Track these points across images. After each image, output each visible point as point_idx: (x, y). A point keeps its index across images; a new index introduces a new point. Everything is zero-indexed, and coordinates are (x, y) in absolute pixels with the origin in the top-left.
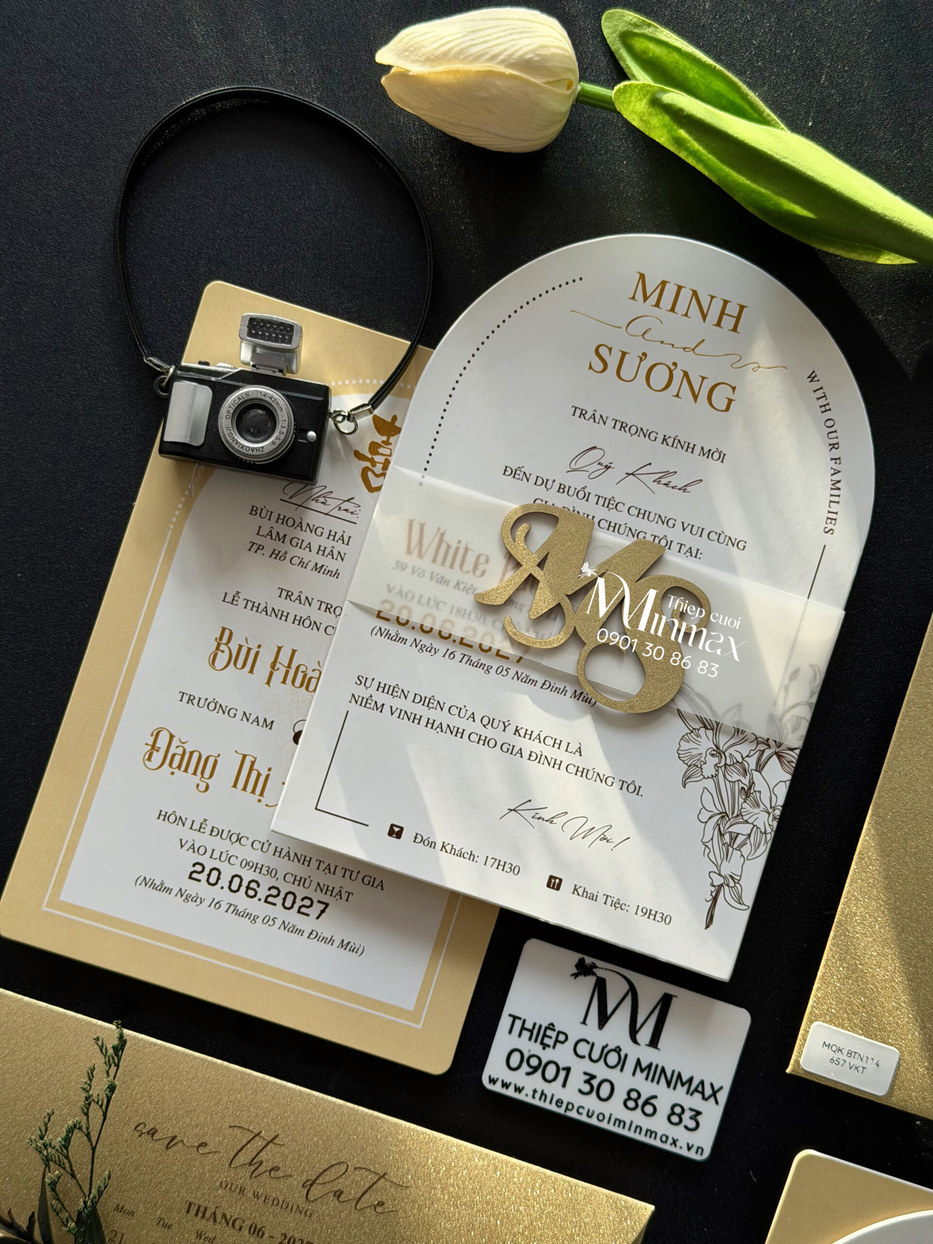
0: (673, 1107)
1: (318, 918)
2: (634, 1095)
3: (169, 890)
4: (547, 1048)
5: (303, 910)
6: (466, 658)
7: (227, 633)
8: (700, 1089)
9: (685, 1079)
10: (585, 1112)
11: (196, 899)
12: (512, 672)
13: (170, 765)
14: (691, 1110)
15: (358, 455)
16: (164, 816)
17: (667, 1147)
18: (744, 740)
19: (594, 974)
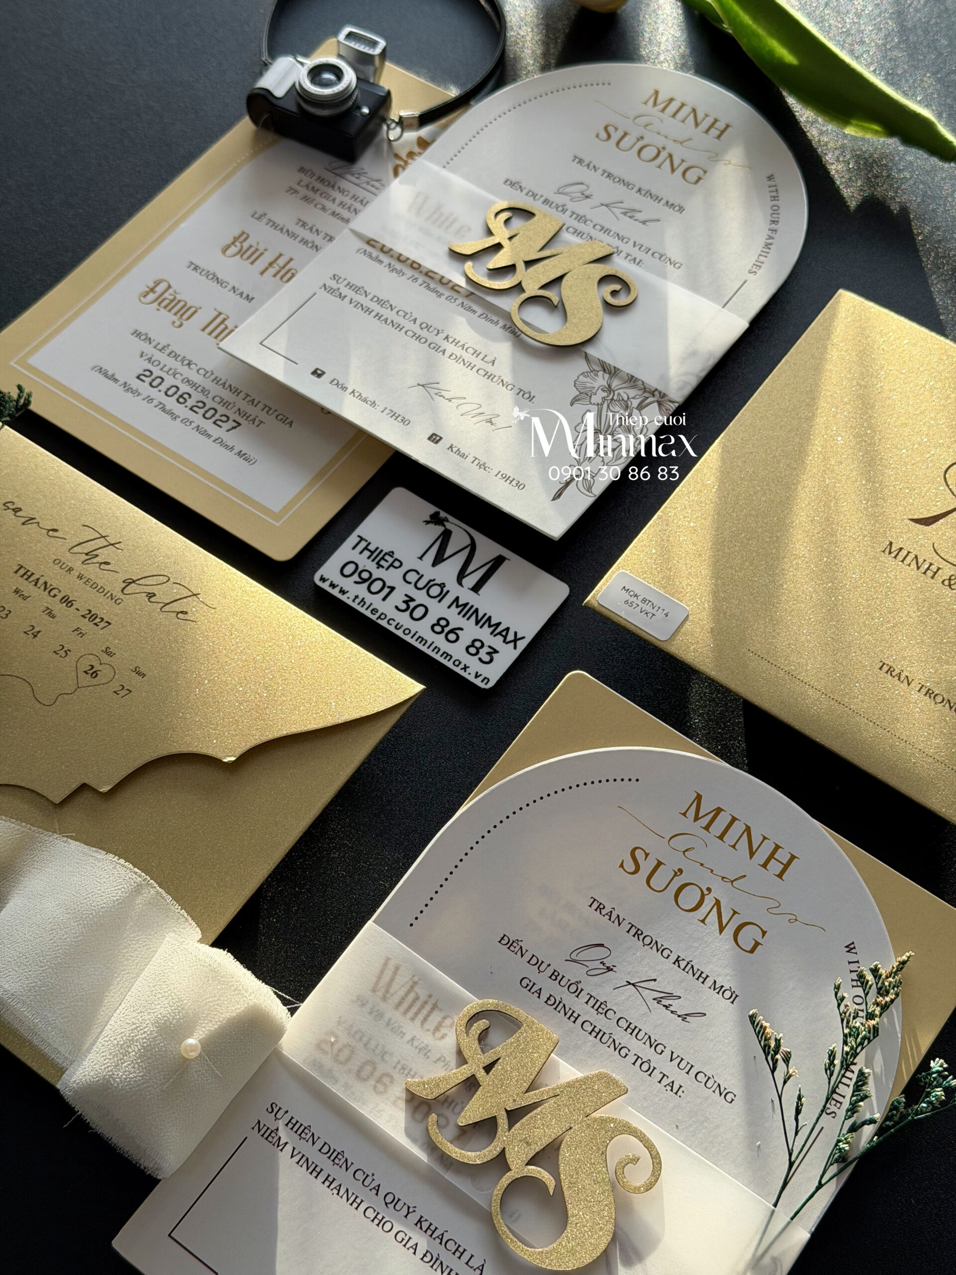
0: (475, 641)
1: (228, 431)
2: (443, 623)
3: (116, 380)
4: (381, 568)
5: (219, 423)
6: (426, 284)
7: (245, 236)
8: (504, 633)
9: (493, 622)
10: (394, 624)
11: (135, 392)
12: (459, 301)
13: (159, 304)
14: (490, 647)
15: (397, 156)
16: (137, 334)
17: (457, 670)
18: (634, 387)
19: (444, 526)
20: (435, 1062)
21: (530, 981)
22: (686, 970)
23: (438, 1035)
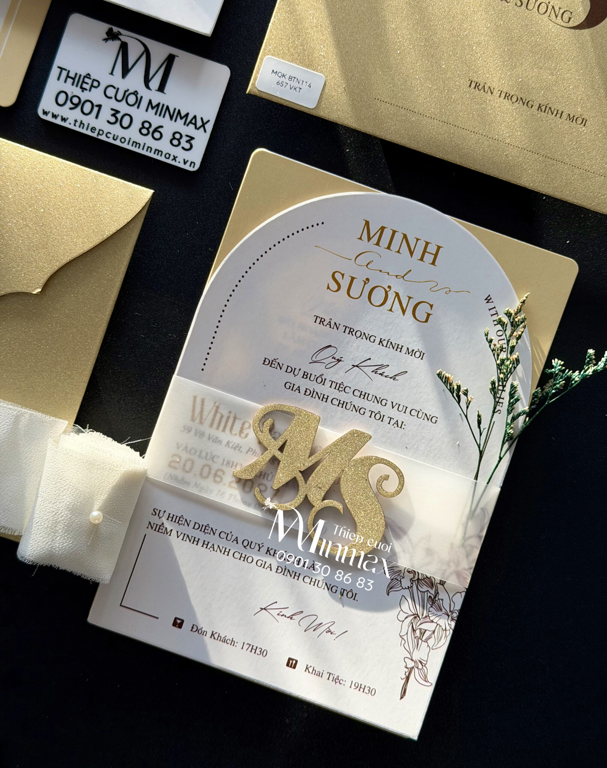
0: (174, 133)
2: (147, 125)
4: (85, 91)
8: (193, 121)
9: (183, 114)
10: (111, 136)
14: (187, 136)
17: (170, 161)
19: (120, 39)
20: (247, 453)
21: (291, 383)
22: (388, 346)
23: (243, 435)
